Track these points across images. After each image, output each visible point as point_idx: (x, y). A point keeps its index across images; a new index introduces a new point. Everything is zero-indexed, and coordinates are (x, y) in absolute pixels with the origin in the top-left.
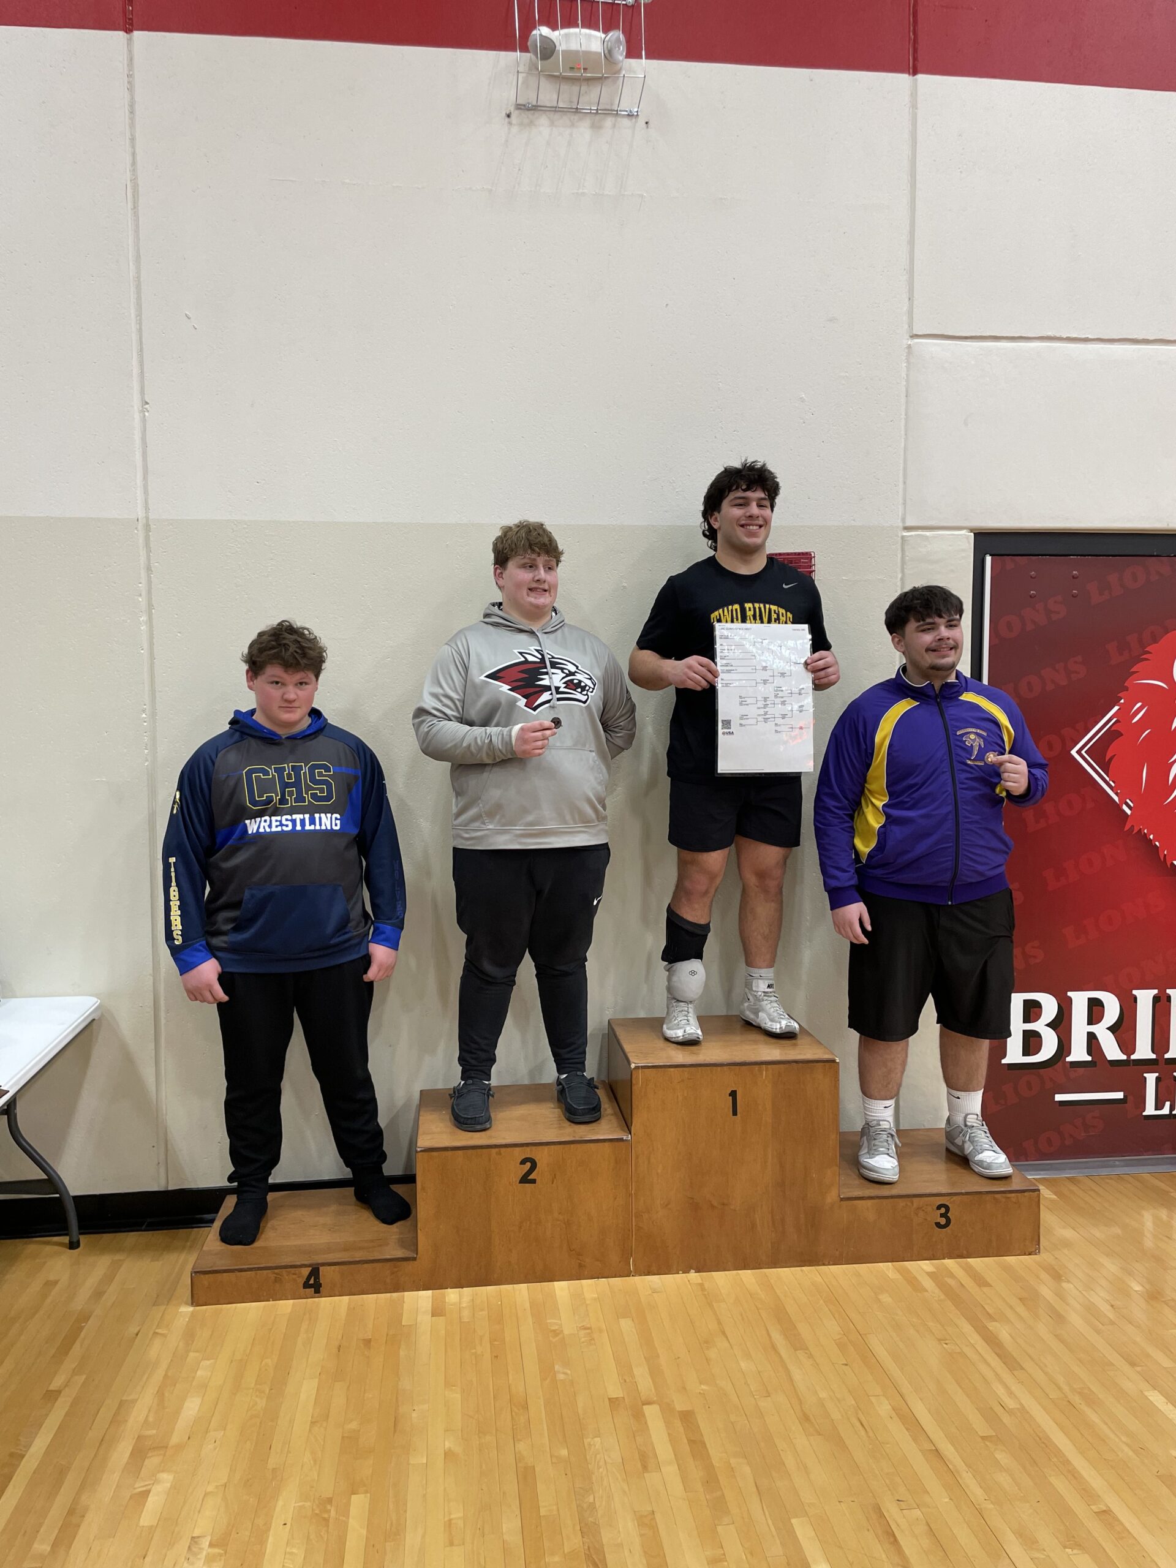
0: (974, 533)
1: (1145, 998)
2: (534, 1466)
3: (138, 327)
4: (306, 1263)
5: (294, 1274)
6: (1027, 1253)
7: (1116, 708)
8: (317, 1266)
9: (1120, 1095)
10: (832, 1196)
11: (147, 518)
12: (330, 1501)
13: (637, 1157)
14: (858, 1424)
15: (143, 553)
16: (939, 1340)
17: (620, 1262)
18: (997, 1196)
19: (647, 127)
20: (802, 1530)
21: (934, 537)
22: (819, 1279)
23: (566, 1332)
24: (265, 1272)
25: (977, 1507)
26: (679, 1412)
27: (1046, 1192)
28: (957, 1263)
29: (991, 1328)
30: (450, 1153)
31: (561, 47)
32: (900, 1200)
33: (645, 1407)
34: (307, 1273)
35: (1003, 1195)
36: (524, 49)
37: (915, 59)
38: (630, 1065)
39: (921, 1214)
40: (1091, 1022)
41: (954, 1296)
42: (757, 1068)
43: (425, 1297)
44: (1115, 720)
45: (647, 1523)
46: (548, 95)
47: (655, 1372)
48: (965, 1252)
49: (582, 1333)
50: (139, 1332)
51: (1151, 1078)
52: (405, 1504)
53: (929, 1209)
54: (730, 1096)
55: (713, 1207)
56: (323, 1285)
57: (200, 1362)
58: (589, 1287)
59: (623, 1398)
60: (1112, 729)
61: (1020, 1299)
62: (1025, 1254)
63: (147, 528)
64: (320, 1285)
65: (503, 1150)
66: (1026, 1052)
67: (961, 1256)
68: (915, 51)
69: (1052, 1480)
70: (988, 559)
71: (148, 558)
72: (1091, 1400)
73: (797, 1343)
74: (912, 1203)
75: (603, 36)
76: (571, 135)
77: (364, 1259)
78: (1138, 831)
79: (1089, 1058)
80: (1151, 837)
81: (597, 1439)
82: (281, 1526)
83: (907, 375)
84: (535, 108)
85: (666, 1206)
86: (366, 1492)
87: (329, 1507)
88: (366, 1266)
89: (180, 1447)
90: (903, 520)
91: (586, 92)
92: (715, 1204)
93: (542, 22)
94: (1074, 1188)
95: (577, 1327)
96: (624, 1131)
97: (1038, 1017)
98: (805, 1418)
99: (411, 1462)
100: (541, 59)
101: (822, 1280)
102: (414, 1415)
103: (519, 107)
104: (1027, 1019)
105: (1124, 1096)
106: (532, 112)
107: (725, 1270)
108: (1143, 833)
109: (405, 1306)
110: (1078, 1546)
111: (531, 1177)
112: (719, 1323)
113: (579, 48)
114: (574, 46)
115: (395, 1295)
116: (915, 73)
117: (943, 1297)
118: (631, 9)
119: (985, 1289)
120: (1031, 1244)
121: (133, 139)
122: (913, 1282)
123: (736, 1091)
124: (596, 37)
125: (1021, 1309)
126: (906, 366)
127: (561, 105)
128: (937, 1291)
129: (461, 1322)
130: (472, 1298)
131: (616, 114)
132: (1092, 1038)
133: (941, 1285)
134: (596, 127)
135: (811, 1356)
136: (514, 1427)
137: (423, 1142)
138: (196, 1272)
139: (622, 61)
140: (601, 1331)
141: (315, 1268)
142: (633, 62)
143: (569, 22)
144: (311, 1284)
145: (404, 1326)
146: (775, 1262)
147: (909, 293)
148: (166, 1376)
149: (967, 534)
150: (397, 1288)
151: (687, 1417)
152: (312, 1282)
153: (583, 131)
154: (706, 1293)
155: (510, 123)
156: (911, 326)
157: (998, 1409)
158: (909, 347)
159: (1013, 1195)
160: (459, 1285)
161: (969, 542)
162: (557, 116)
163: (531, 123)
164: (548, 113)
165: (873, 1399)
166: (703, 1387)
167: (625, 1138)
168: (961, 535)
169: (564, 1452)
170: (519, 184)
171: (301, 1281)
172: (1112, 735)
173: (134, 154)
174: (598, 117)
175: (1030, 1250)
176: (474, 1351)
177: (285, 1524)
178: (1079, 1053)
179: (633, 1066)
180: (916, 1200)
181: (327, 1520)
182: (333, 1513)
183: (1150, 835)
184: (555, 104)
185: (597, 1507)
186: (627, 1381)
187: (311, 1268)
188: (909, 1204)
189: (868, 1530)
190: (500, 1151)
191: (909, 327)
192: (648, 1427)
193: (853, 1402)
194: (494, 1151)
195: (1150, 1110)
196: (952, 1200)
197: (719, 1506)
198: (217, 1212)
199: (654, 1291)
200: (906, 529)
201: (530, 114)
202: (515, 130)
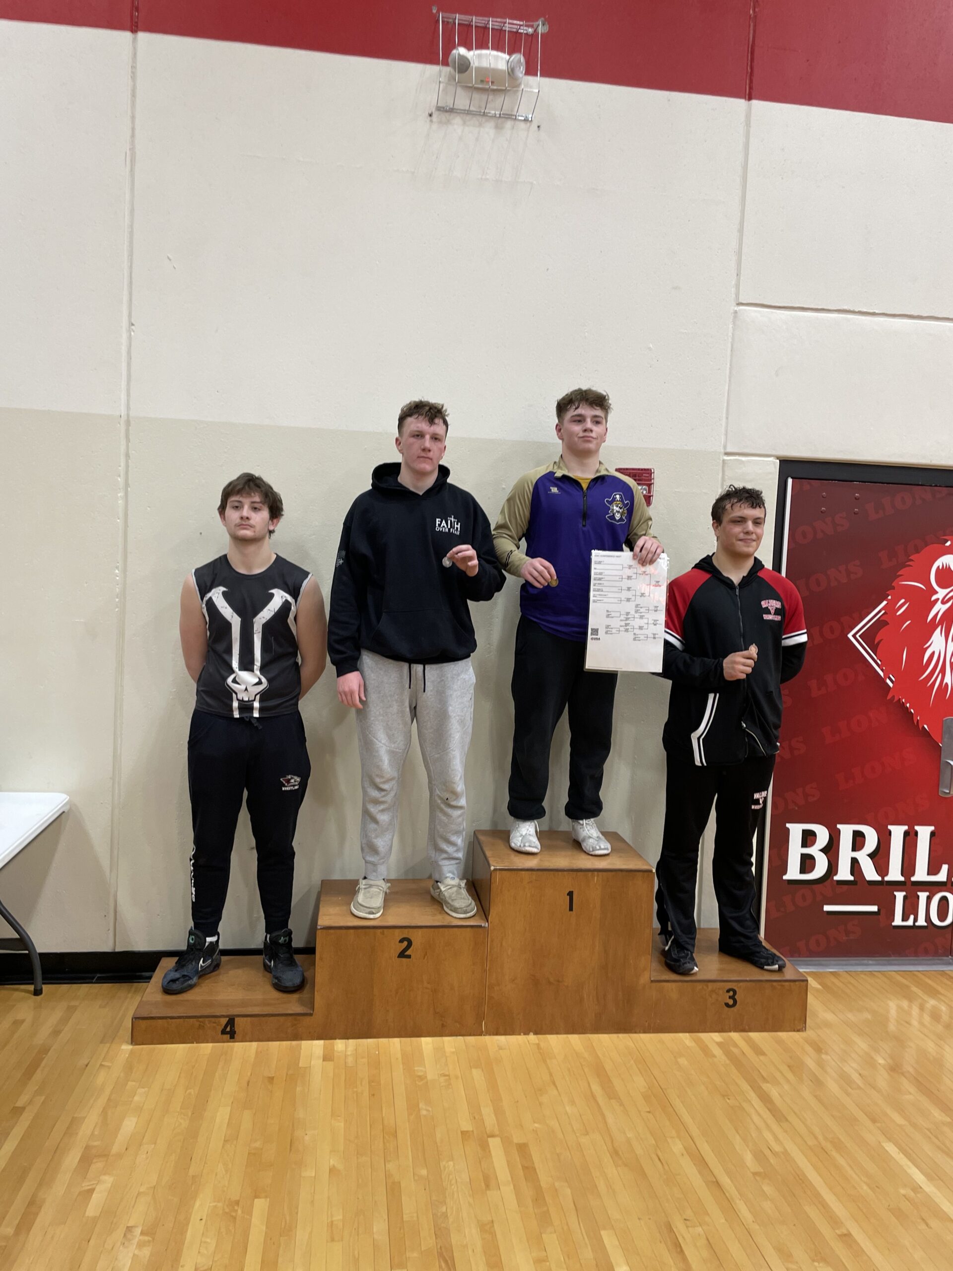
0: (780, 461)
1: (897, 832)
2: (400, 1183)
3: (129, 264)
4: (224, 1014)
5: (214, 1023)
6: (796, 1030)
7: (885, 603)
8: (233, 1017)
9: (874, 908)
10: (644, 979)
11: (128, 415)
12: (237, 1203)
13: (492, 941)
14: (657, 1160)
15: (123, 442)
16: (723, 1096)
17: (474, 1024)
18: (775, 984)
19: (539, 130)
20: (609, 1240)
21: (748, 461)
22: (631, 1044)
23: (429, 1077)
24: (192, 1020)
25: (747, 1227)
26: (516, 1144)
27: (812, 982)
28: (741, 1036)
29: (763, 1088)
30: (344, 931)
31: (475, 63)
32: (698, 984)
33: (490, 1140)
34: (225, 1022)
35: (780, 983)
36: (445, 63)
37: (751, 88)
38: (490, 867)
39: (714, 996)
40: (854, 849)
41: (737, 1061)
42: (590, 874)
43: (318, 1046)
44: (883, 612)
45: (487, 1229)
46: (462, 100)
47: (499, 1112)
48: (747, 1027)
49: (442, 1079)
50: (88, 1063)
51: (900, 896)
52: (297, 1208)
53: (721, 992)
54: (568, 895)
55: (550, 983)
56: (237, 1032)
57: (137, 1090)
58: (450, 1043)
59: (473, 1131)
60: (881, 619)
61: (789, 1066)
62: (794, 1031)
63: (128, 423)
64: (235, 1032)
65: (385, 930)
66: (803, 871)
67: (743, 1030)
68: (751, 81)
69: (807, 1208)
70: (790, 481)
71: (127, 446)
72: (838, 1146)
73: (611, 1094)
74: (707, 987)
75: (507, 57)
76: (479, 133)
77: (271, 1013)
78: (898, 701)
79: (852, 878)
80: (908, 705)
81: (451, 1163)
82: (198, 1220)
83: (733, 334)
84: (452, 111)
85: (514, 980)
86: (266, 1197)
87: (236, 1208)
88: (272, 1018)
89: (120, 1156)
90: (725, 447)
91: (492, 100)
92: (552, 980)
93: (460, 44)
94: (835, 981)
95: (438, 1074)
96: (482, 919)
97: (813, 843)
98: (615, 1153)
99: (303, 1174)
100: (458, 73)
101: (633, 1046)
102: (307, 1138)
103: (439, 109)
104: (805, 844)
105: (878, 909)
106: (449, 113)
107: (557, 1033)
108: (901, 702)
109: (302, 1051)
110: (824, 1260)
111: (407, 953)
112: (551, 1075)
113: (489, 66)
114: (485, 64)
115: (294, 1043)
116: (750, 99)
117: (728, 1062)
118: (530, 38)
119: (762, 1058)
120: (799, 1022)
121: (133, 118)
122: (705, 1050)
123: (573, 892)
124: (502, 59)
125: (790, 1076)
126: (732, 328)
127: (472, 108)
128: (724, 1057)
129: (346, 1066)
130: (355, 1048)
131: (515, 118)
132: (855, 862)
133: (728, 1053)
134: (498, 128)
135: (622, 1104)
136: (385, 1151)
137: (323, 921)
138: (136, 1018)
139: (522, 77)
140: (457, 1078)
141: (232, 1019)
142: (530, 79)
143: (482, 45)
144: (228, 1031)
145: (300, 1068)
146: (597, 1029)
147: (737, 270)
148: (109, 1099)
149: (774, 460)
150: (297, 1037)
151: (523, 1148)
152: (228, 1029)
153: (488, 129)
154: (542, 1051)
155: (431, 121)
156: (737, 295)
157: (767, 1152)
158: (736, 312)
159: (787, 984)
160: (346, 1037)
161: (775, 467)
162: (468, 118)
163: (448, 122)
164: (462, 115)
165: (669, 1140)
166: (536, 1125)
167: (483, 925)
168: (769, 461)
169: (424, 1172)
170: (436, 169)
171: (220, 1029)
172: (880, 624)
173: (133, 129)
174: (500, 120)
175: (799, 1028)
176: (355, 1090)
177: (201, 1220)
178: (844, 873)
179: (492, 868)
180: (710, 984)
181: (235, 1218)
182: (240, 1212)
183: (907, 704)
184: (467, 108)
185: (449, 1215)
186: (477, 1118)
187: (228, 1019)
188: (705, 987)
189: (661, 1242)
190: (383, 931)
191: (736, 296)
192: (491, 1154)
193: (654, 1142)
194: (379, 931)
195: (898, 921)
196: (739, 985)
197: (545, 1219)
198: (154, 970)
199: (500, 1048)
200: (727, 454)
201: (447, 114)
202: (435, 126)
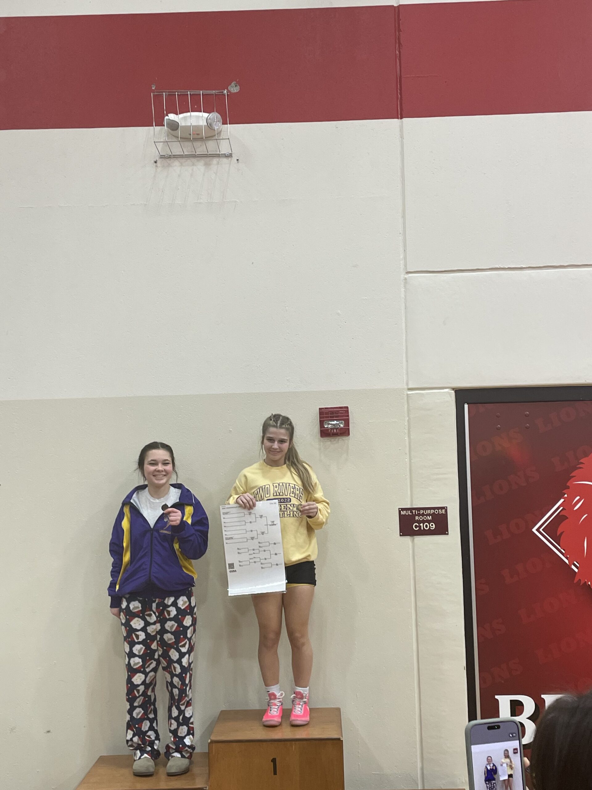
0: (455, 391)
7: (562, 500)
19: (238, 162)
21: (427, 394)
31: (182, 124)
36: (162, 125)
37: (401, 111)
44: (561, 508)
46: (177, 149)
54: (271, 762)
60: (560, 514)
68: (401, 105)
70: (466, 406)
76: (192, 170)
83: (405, 296)
84: (170, 157)
90: (407, 384)
91: (201, 146)
93: (169, 113)
97: (521, 712)
100: (171, 130)
103: (162, 157)
104: (514, 713)
106: (169, 159)
108: (587, 584)
114: (190, 123)
116: (402, 118)
126: (404, 291)
127: (185, 154)
131: (218, 156)
134: (207, 165)
139: (220, 127)
142: (228, 127)
143: (184, 110)
147: (404, 247)
149: (450, 391)
153: (199, 166)
155: (156, 166)
158: (406, 279)
161: (451, 397)
163: (169, 165)
164: (178, 159)
168: (446, 392)
170: (162, 200)
172: (560, 519)
174: (208, 159)
184: (181, 153)
191: (405, 267)
200: (410, 389)
201: (168, 160)
202: (159, 169)
